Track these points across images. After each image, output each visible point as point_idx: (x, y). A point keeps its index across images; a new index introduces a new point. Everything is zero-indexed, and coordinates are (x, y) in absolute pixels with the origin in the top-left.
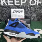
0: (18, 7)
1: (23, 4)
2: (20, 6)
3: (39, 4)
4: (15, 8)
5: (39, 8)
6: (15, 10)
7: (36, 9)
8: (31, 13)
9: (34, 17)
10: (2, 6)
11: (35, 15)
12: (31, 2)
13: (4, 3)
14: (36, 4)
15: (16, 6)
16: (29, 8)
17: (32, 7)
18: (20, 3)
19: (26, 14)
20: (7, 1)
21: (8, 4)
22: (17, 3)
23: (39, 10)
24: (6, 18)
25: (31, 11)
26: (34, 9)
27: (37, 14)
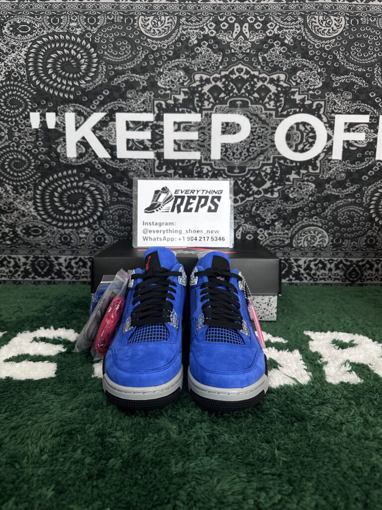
0: (186, 170)
1: (225, 148)
2: (206, 169)
3: (349, 151)
5: (354, 177)
6: (165, 190)
7: (330, 190)
8: (287, 218)
9: (317, 251)
11: (323, 238)
12: (288, 137)
14: (329, 150)
15: (171, 163)
16: (272, 178)
17: (293, 176)
18: (204, 145)
19: (248, 226)
22: (180, 146)
23: (352, 195)
25: (290, 207)
26: (313, 186)
27: (333, 225)
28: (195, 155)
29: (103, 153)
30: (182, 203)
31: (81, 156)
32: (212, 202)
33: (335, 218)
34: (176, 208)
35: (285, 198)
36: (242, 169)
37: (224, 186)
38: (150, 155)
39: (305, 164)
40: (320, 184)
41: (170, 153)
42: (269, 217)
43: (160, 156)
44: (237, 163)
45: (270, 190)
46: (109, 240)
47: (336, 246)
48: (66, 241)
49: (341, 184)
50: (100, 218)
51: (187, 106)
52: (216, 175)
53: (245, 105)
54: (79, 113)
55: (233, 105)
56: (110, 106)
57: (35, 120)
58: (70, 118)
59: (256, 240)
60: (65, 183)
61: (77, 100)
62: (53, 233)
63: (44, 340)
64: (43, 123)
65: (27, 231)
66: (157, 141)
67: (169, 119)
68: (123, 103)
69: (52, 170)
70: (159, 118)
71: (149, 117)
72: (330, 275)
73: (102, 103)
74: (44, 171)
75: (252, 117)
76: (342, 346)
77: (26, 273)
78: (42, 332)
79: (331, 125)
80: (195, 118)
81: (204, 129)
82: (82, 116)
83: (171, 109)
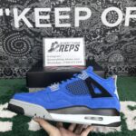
0: (66, 33)
1: (81, 22)
2: (73, 31)
3: (132, 23)
4: (57, 37)
5: (133, 33)
6: (56, 43)
8: (106, 51)
10: (16, 31)
11: (120, 58)
12: (107, 17)
13: (22, 21)
14: (124, 22)
16: (100, 34)
17: (109, 33)
18: (72, 21)
23: (133, 41)
24: (30, 68)
25: (107, 46)
26: (117, 37)
27: (125, 53)
31: (21, 27)
33: (125, 50)
35: (105, 42)
36: (88, 31)
39: (113, 28)
40: (120, 36)
42: (99, 50)
43: (53, 26)
46: (34, 61)
47: (126, 61)
48: (17, 62)
49: (128, 36)
50: (30, 52)
51: (65, 4)
53: (89, 3)
54: (19, 9)
56: (32, 5)
59: (94, 60)
60: (15, 38)
61: (18, 3)
62: (12, 59)
64: (4, 13)
66: (52, 20)
68: (37, 4)
69: (9, 33)
70: (53, 10)
73: (29, 4)
74: (6, 34)
75: (92, 9)
77: (2, 75)
79: (124, 12)
81: (72, 14)
82: (20, 10)
83: (58, 6)
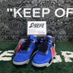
1: (45, 15)
3: (70, 15)
7: (66, 23)
8: (57, 29)
9: (63, 35)
10: (15, 19)
11: (64, 33)
12: (57, 13)
13: (17, 14)
15: (34, 18)
17: (58, 20)
18: (41, 14)
19: (49, 30)
20: (23, 12)
21: (23, 15)
22: (36, 15)
23: (70, 24)
25: (58, 26)
26: (62, 22)
27: (67, 30)
28: (39, 16)
29: (21, 16)
30: (36, 26)
31: (17, 17)
32: (42, 26)
34: (35, 27)
37: (45, 22)
38: (30, 16)
39: (61, 18)
40: (64, 22)
41: (34, 16)
42: (54, 28)
43: (32, 17)
44: (47, 18)
45: (54, 23)
46: (22, 33)
47: (67, 34)
49: (68, 22)
52: (43, 20)
53: (49, 6)
54: (16, 9)
55: (47, 7)
56: (22, 7)
57: (8, 10)
58: (15, 9)
60: (14, 22)
61: (16, 6)
63: (9, 53)
64: (10, 11)
65: (7, 31)
66: (32, 14)
67: (34, 9)
68: (25, 6)
70: (32, 9)
71: (30, 9)
72: (66, 40)
74: (10, 20)
75: (50, 9)
76: (68, 54)
77: (7, 40)
78: (9, 51)
79: (66, 10)
80: (39, 9)
81: (41, 11)
82: (17, 9)
